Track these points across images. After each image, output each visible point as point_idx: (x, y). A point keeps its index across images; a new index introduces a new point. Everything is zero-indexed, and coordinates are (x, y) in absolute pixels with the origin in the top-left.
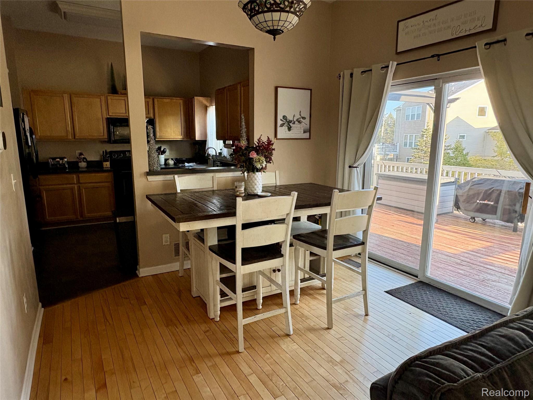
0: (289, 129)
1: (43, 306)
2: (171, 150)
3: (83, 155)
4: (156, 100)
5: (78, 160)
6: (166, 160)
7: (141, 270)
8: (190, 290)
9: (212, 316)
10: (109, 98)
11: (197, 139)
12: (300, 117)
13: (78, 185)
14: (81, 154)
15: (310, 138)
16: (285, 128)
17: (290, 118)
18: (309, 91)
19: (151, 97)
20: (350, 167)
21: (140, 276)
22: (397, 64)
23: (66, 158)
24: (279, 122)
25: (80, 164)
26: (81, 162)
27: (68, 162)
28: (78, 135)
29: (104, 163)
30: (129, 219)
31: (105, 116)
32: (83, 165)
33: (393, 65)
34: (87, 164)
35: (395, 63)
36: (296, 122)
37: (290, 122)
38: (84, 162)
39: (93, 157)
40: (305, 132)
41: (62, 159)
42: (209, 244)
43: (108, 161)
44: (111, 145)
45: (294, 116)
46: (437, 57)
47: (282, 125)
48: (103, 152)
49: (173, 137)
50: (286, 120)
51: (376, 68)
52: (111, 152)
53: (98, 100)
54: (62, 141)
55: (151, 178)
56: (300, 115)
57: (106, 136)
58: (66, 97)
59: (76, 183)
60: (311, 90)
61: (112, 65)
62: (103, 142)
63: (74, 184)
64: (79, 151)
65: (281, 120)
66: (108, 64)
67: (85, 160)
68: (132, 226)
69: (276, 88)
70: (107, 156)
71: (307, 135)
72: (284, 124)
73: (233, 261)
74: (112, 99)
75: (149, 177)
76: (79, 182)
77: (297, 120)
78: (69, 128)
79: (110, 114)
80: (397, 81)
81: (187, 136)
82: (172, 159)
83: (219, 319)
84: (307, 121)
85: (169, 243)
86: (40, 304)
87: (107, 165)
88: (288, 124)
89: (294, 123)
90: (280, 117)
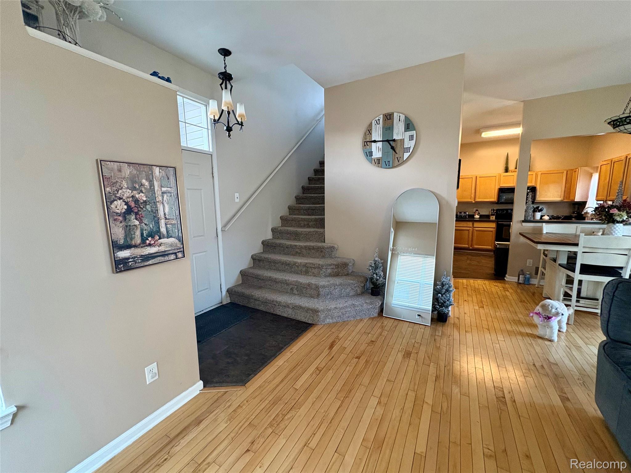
2: (548, 209)
3: (478, 211)
7: (508, 277)
10: (502, 176)
11: (576, 200)
13: (473, 228)
21: (507, 280)
25: (475, 216)
27: (468, 215)
28: (477, 200)
29: (491, 216)
31: (498, 187)
34: (480, 216)
39: (485, 212)
41: (465, 213)
43: (494, 215)
44: (499, 205)
48: (492, 209)
52: (497, 210)
57: (496, 200)
58: (474, 178)
61: (508, 154)
62: (493, 203)
63: (470, 227)
66: (505, 154)
70: (494, 212)
74: (505, 176)
75: (523, 223)
78: (473, 195)
79: (501, 186)
81: (566, 198)
82: (548, 216)
85: (531, 265)
87: (493, 218)
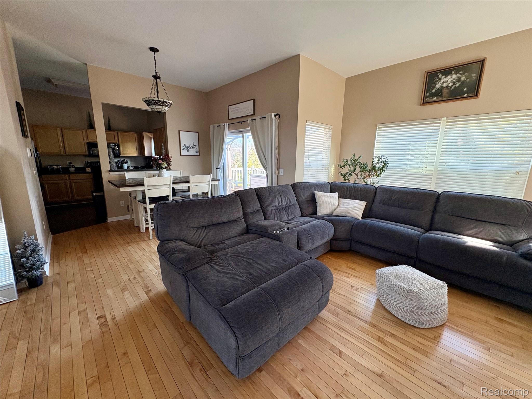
0: (188, 151)
1: (52, 234)
2: (131, 161)
3: (72, 164)
4: (119, 133)
5: (69, 167)
6: (128, 167)
7: (109, 219)
8: (134, 225)
9: (142, 231)
10: (88, 131)
11: (146, 155)
12: (193, 145)
13: (70, 180)
14: (70, 163)
15: (199, 155)
16: (186, 150)
17: (188, 145)
18: (197, 133)
19: (116, 132)
20: (216, 168)
21: (108, 221)
22: (229, 124)
23: (60, 165)
24: (182, 148)
25: (70, 169)
26: (70, 168)
27: (61, 168)
28: (68, 151)
29: (87, 168)
30: (101, 194)
31: (86, 141)
32: (72, 169)
33: (227, 124)
34: (75, 169)
35: (228, 124)
36: (191, 148)
37: (188, 147)
38: (73, 168)
39: (79, 164)
40: (196, 152)
41: (57, 166)
42: (138, 199)
43: (89, 168)
44: (90, 158)
45: (190, 145)
46: (240, 123)
47: (184, 149)
48: (86, 162)
49: (131, 154)
50: (186, 146)
51: (222, 125)
52: (91, 163)
53: (81, 132)
54: (57, 155)
55: (111, 173)
56: (193, 144)
57: (87, 153)
58: (59, 130)
59: (67, 179)
60: (198, 133)
61: (89, 112)
62: (85, 156)
63: (67, 180)
64: (69, 162)
65: (183, 146)
66: (87, 112)
67: (73, 167)
68: (103, 197)
69: (179, 131)
70: (88, 164)
71: (198, 154)
72: (185, 148)
73: (146, 203)
74: (89, 131)
76: (69, 179)
77: (192, 147)
78: (62, 148)
79: (89, 140)
80: (230, 131)
81: (140, 153)
82: (132, 167)
83: (145, 232)
84: (197, 147)
85: (124, 205)
86: (50, 233)
87: (89, 169)
88: (188, 149)
89: (190, 148)
90: (182, 145)
